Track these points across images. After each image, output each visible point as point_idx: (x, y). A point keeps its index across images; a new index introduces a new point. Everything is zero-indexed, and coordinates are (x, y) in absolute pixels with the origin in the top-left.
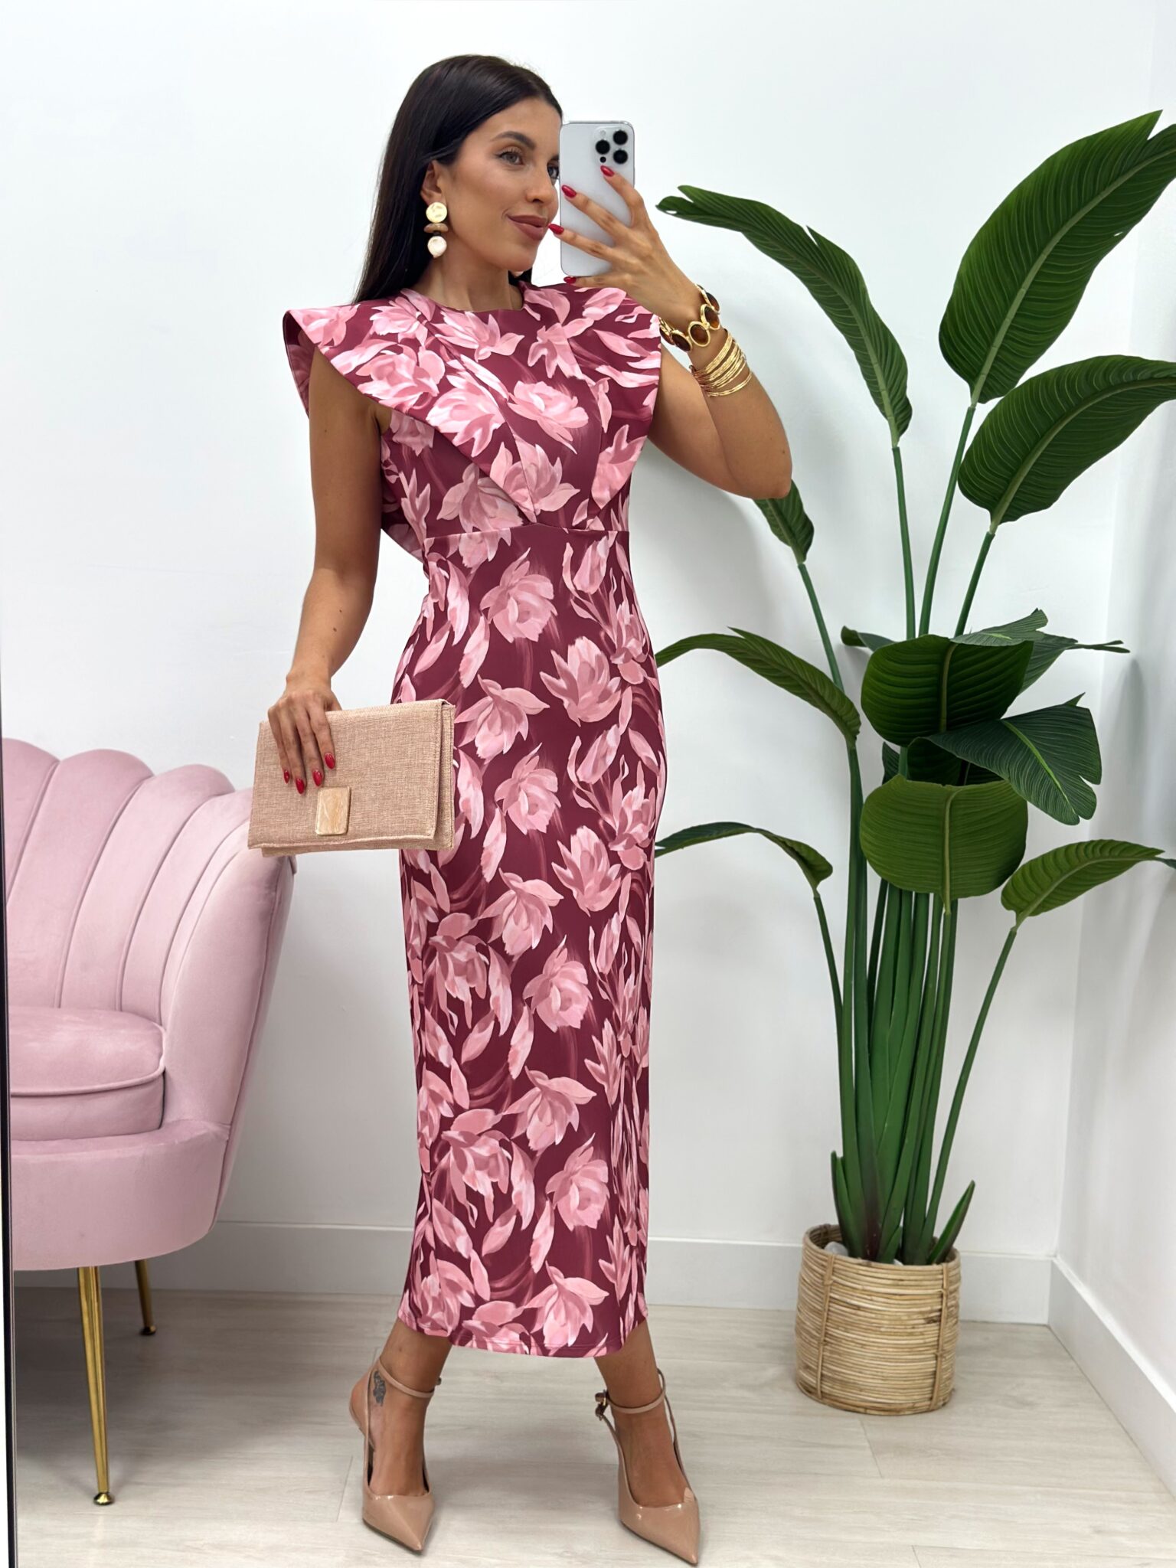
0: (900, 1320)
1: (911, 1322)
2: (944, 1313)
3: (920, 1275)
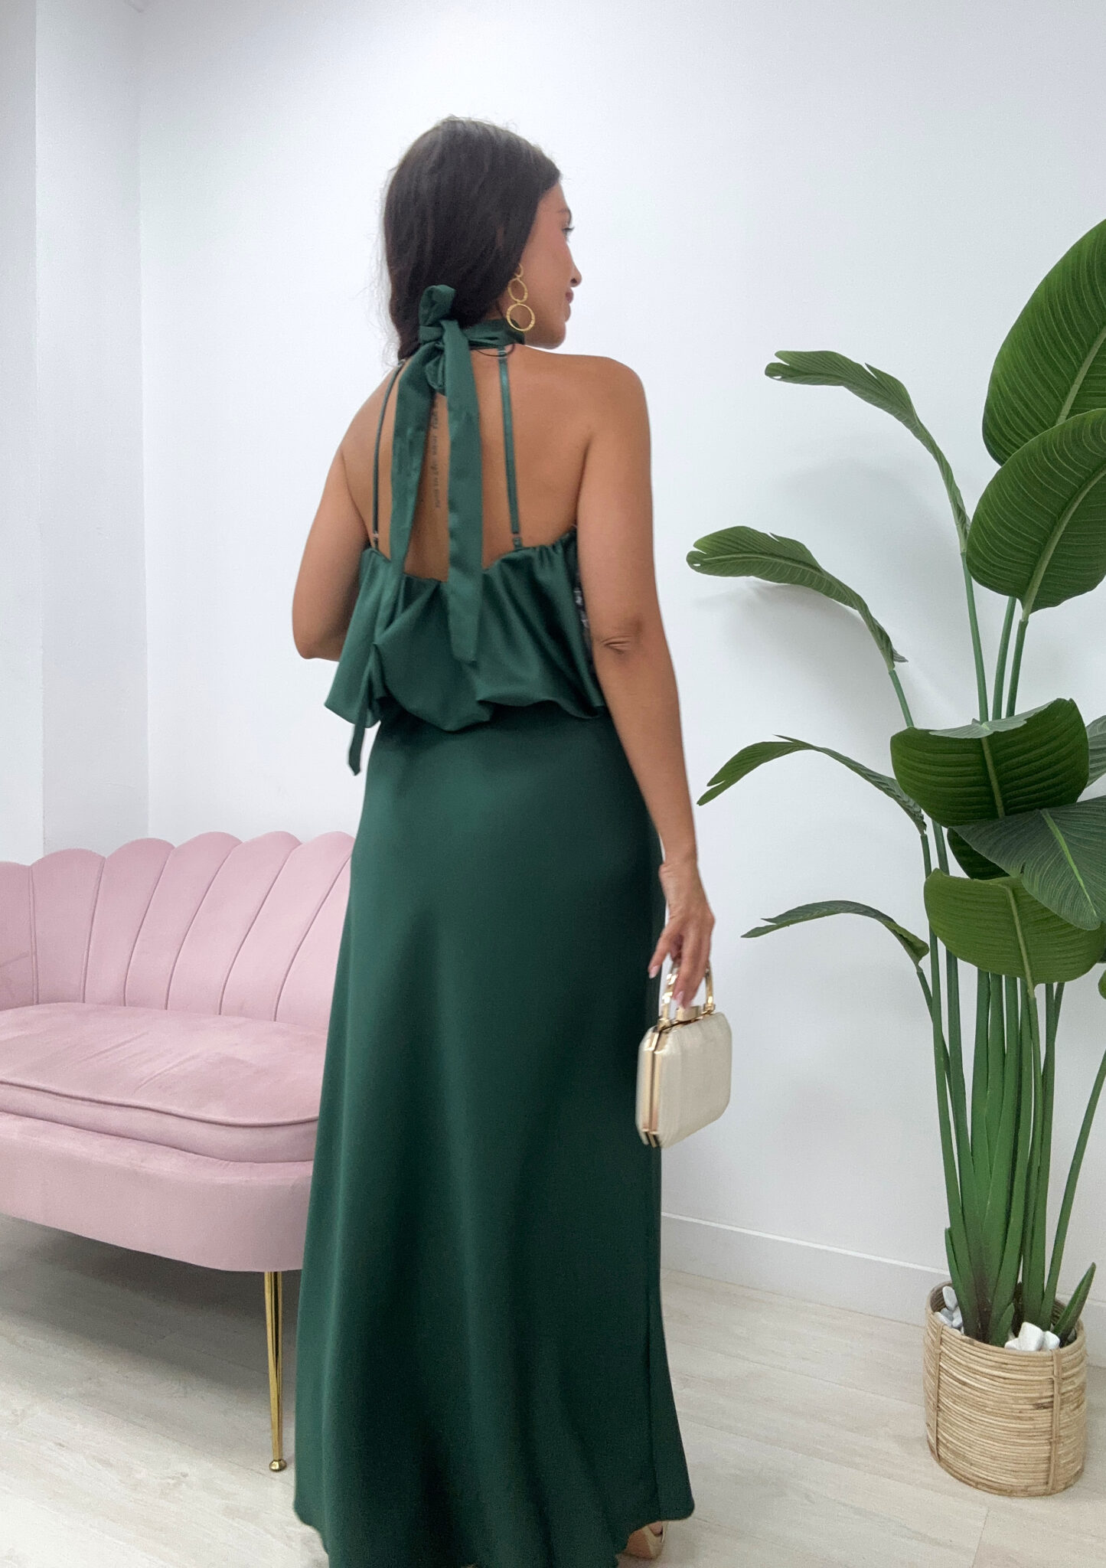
0: (1004, 1401)
1: (1018, 1407)
2: (1057, 1400)
3: (1026, 1361)
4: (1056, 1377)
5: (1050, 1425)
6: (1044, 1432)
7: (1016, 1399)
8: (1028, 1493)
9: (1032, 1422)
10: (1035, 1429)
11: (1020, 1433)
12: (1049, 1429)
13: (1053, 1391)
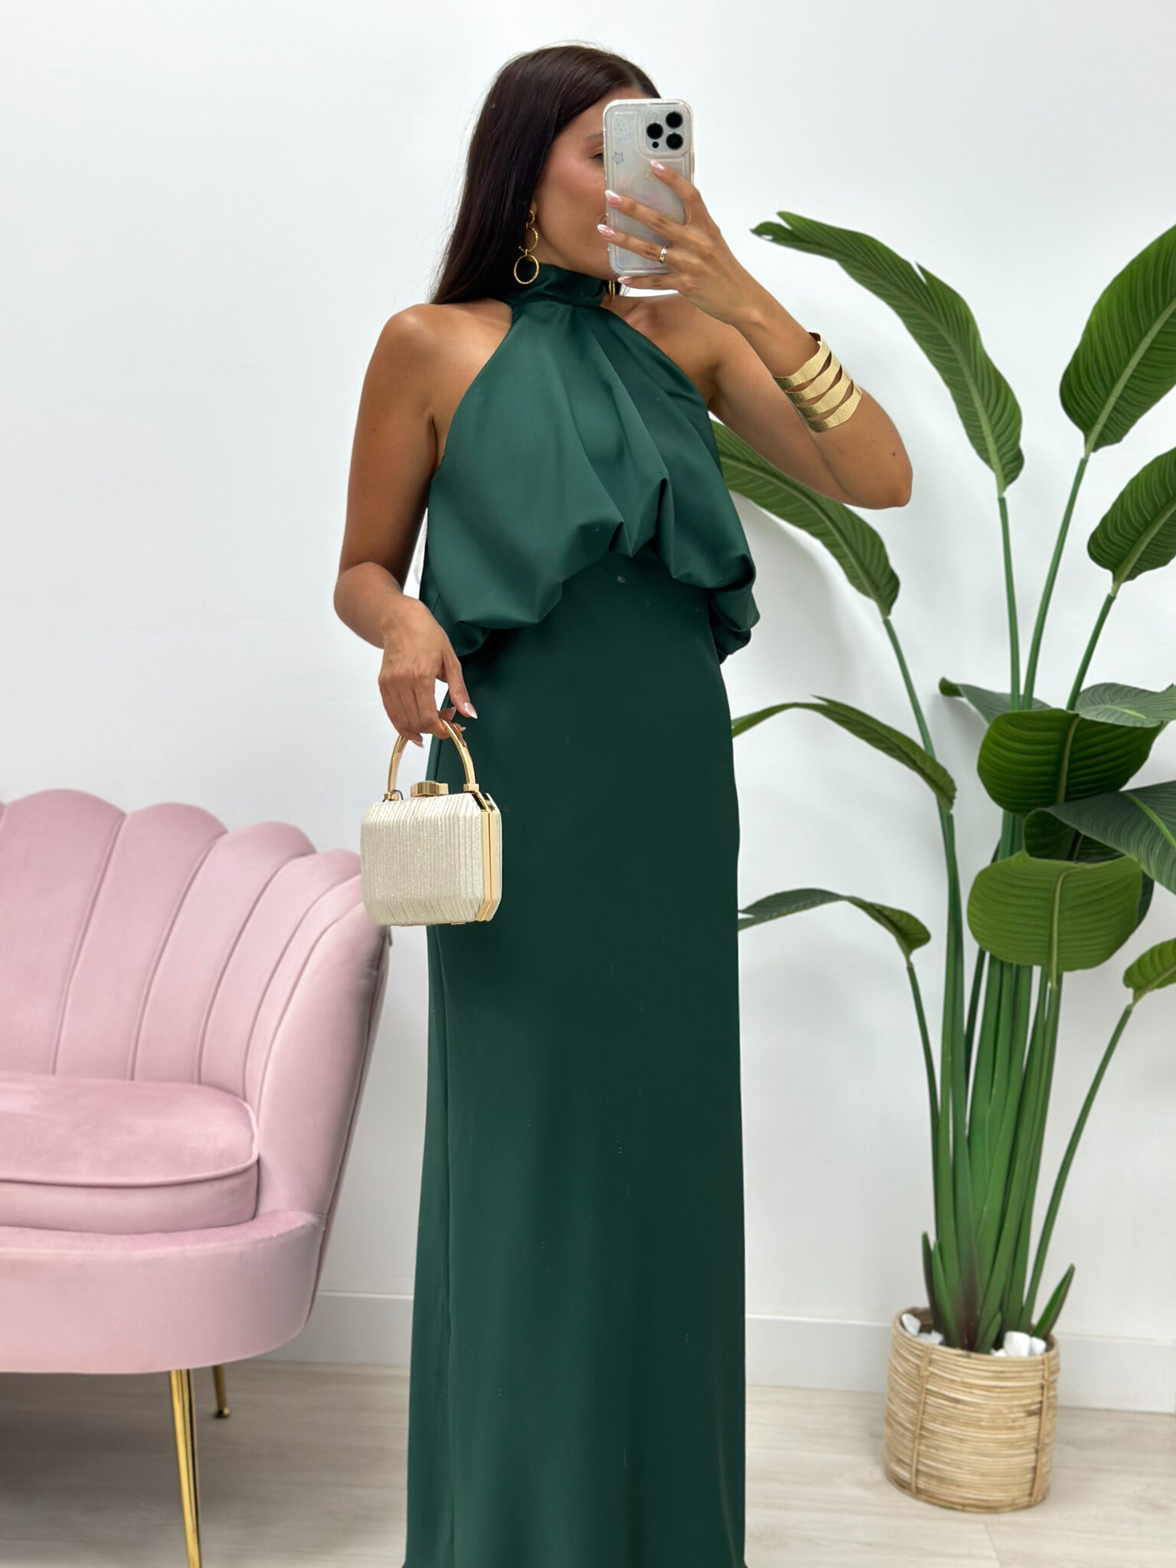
0: (999, 1412)
1: (1012, 1416)
2: (1045, 1405)
3: (1022, 1366)
4: (1047, 1381)
5: (1036, 1432)
6: (1033, 1440)
7: (1010, 1408)
8: (1015, 1507)
9: (1020, 1431)
10: (1026, 1437)
11: (1011, 1444)
12: (1035, 1437)
13: (1042, 1394)
